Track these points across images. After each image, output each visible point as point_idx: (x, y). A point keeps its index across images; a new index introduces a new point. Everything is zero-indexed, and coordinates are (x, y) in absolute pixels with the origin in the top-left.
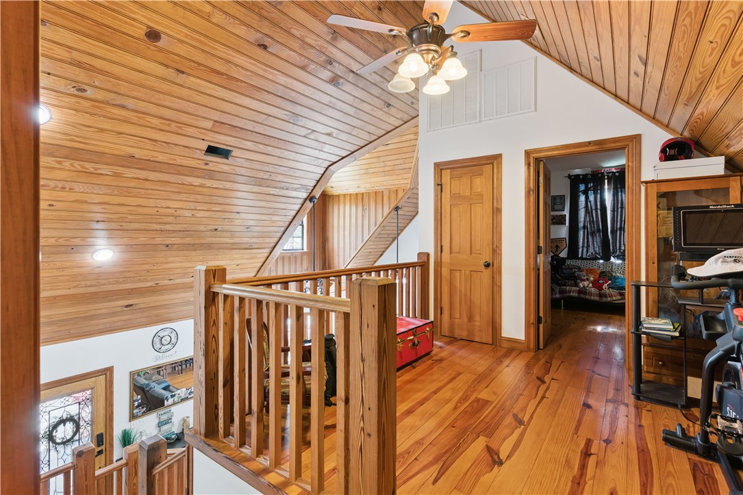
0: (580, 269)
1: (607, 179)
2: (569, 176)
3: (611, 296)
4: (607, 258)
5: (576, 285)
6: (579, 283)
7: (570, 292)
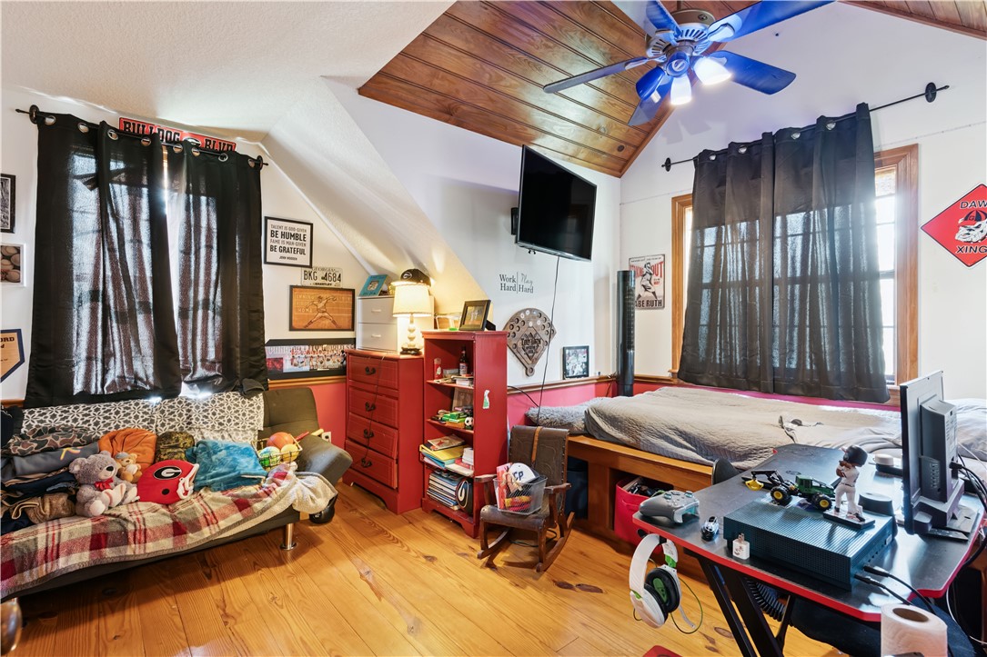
0: (90, 444)
1: (170, 158)
2: (37, 116)
3: (211, 519)
4: (170, 391)
5: (76, 509)
6: (90, 500)
7: (53, 553)
